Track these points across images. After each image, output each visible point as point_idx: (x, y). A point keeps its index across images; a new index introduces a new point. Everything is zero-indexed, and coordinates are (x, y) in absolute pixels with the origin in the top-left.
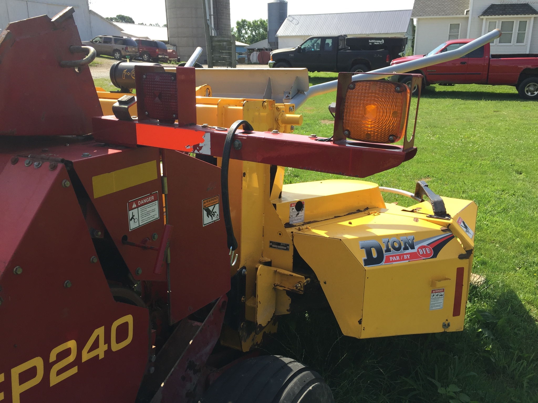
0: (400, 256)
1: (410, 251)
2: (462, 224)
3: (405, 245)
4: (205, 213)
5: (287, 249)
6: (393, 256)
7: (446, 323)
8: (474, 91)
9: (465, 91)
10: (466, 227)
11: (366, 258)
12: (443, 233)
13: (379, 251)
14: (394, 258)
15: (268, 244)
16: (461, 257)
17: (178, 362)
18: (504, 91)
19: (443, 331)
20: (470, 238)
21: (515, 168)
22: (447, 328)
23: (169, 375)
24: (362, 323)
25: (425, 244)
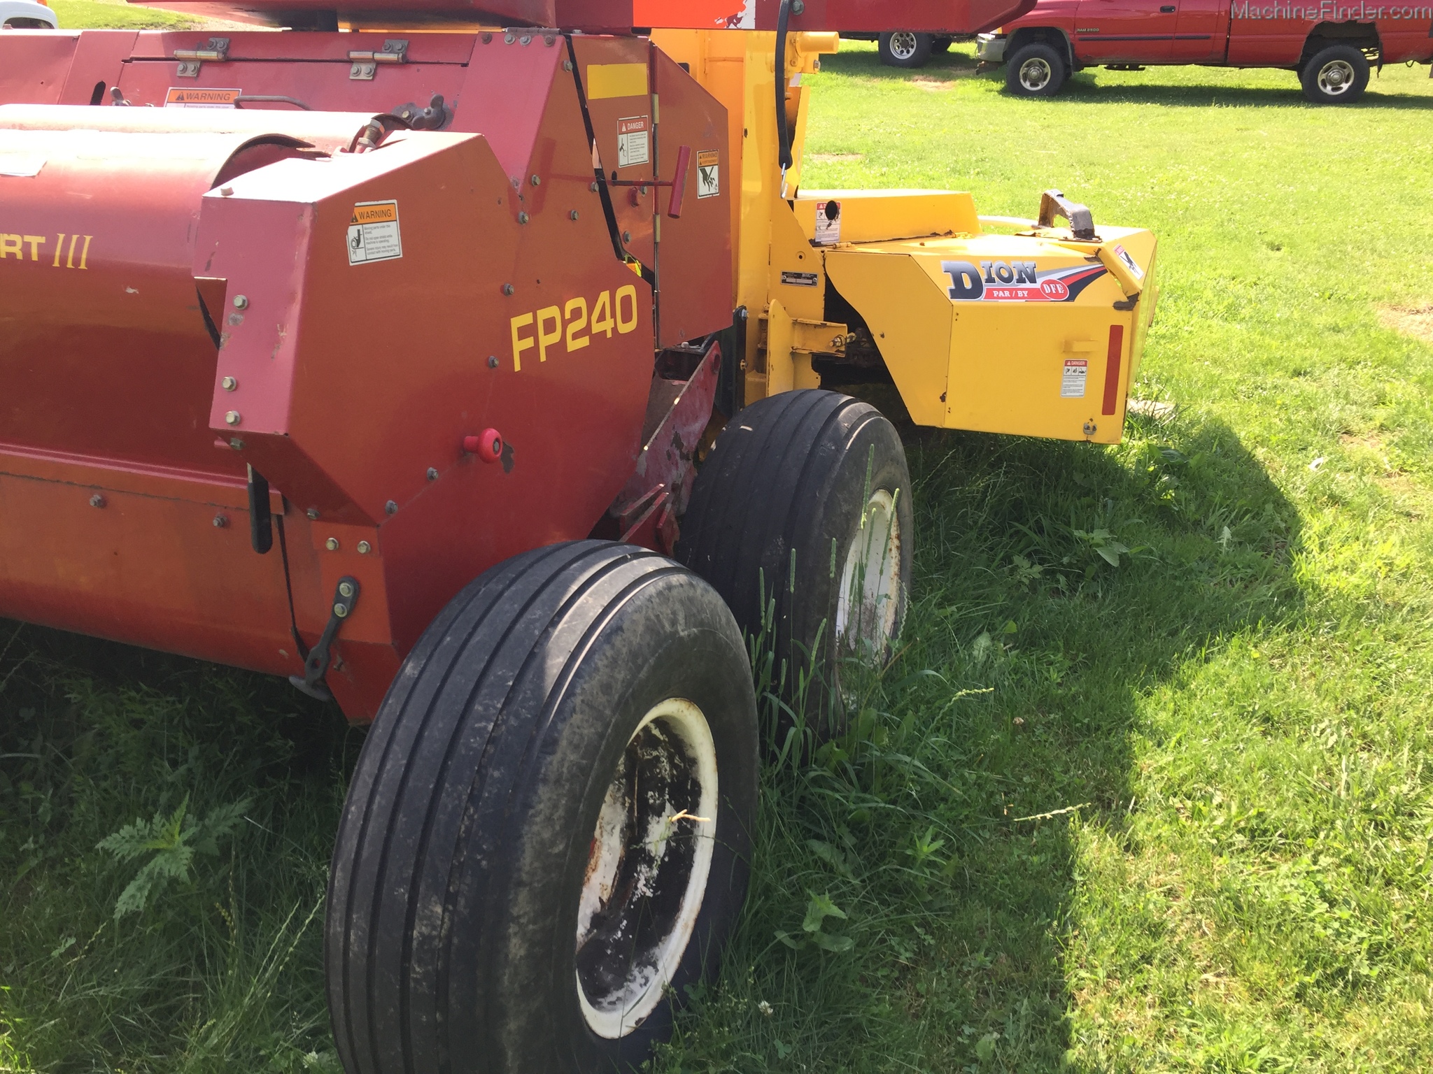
0: (1011, 291)
1: (1028, 285)
2: (1123, 255)
3: (1020, 275)
4: (700, 175)
5: (814, 284)
6: (998, 290)
7: (1091, 425)
8: (1195, 84)
9: (1170, 84)
10: (1130, 261)
11: (953, 287)
12: (1087, 263)
13: (976, 280)
14: (1001, 294)
15: (780, 277)
16: (1119, 306)
17: (663, 423)
18: (1268, 83)
19: (1083, 438)
20: (1137, 276)
21: (1268, 238)
22: (1092, 434)
23: (654, 437)
24: (947, 399)
25: (1055, 277)
